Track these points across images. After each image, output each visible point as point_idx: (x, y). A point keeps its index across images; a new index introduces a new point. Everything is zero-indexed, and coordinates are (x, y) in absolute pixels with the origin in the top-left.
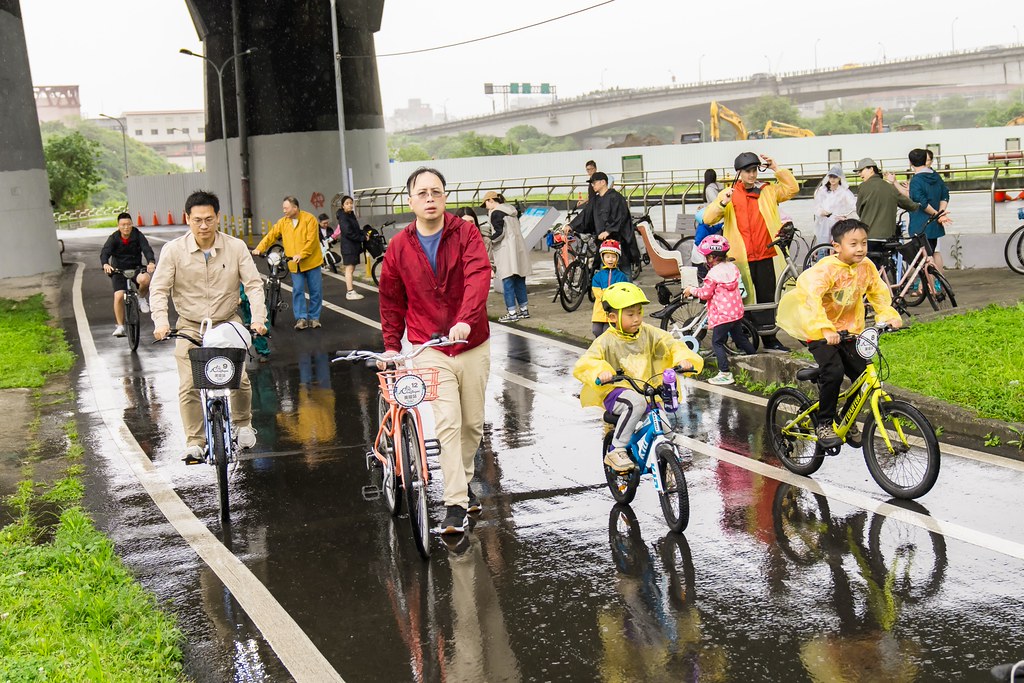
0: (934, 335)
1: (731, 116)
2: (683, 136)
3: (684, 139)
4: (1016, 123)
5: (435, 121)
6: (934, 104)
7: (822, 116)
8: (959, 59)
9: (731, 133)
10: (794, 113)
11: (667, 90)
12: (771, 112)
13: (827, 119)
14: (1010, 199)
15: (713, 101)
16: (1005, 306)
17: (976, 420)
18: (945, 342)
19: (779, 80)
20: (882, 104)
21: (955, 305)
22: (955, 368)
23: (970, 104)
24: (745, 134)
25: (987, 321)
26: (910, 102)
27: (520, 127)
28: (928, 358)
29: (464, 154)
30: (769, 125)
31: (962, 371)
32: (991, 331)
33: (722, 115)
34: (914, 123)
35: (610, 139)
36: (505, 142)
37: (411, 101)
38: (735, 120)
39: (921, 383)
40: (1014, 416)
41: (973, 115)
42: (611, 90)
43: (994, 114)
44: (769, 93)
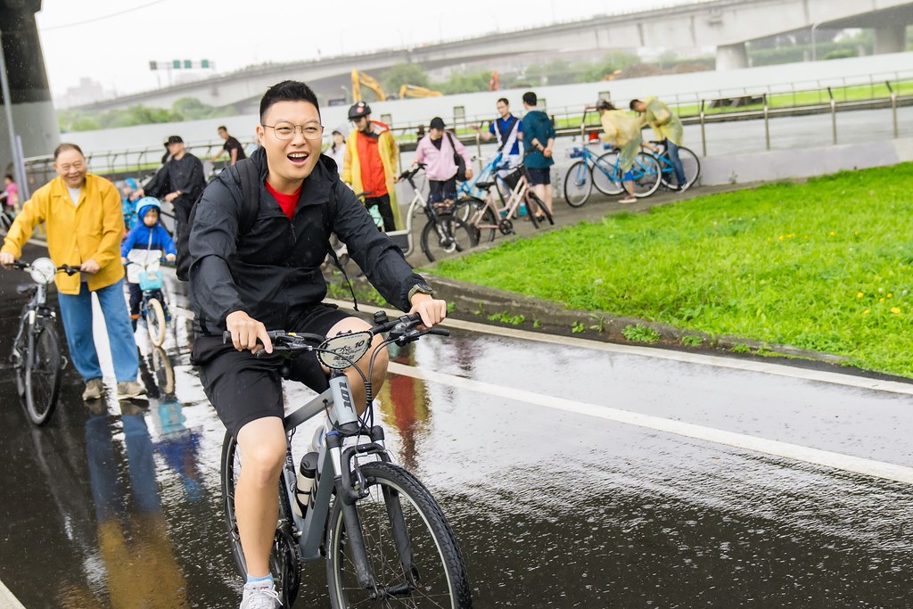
0: (535, 248)
1: (370, 82)
2: (329, 100)
3: (332, 103)
4: (608, 79)
5: (106, 97)
6: (542, 67)
7: (448, 80)
8: (559, 28)
9: (371, 96)
10: (425, 78)
11: (314, 62)
12: (405, 78)
13: (453, 82)
16: (593, 222)
17: (565, 312)
18: (543, 253)
19: (410, 50)
20: (499, 68)
21: (552, 223)
22: (550, 273)
23: (571, 66)
24: (383, 95)
25: (579, 235)
26: (522, 66)
27: (184, 99)
28: (529, 266)
30: (403, 89)
31: (556, 275)
32: (581, 242)
33: (363, 82)
34: (525, 83)
36: (170, 113)
37: (83, 80)
38: (374, 85)
39: (522, 287)
40: (597, 308)
41: (574, 74)
42: (265, 64)
43: (590, 73)
44: (402, 61)
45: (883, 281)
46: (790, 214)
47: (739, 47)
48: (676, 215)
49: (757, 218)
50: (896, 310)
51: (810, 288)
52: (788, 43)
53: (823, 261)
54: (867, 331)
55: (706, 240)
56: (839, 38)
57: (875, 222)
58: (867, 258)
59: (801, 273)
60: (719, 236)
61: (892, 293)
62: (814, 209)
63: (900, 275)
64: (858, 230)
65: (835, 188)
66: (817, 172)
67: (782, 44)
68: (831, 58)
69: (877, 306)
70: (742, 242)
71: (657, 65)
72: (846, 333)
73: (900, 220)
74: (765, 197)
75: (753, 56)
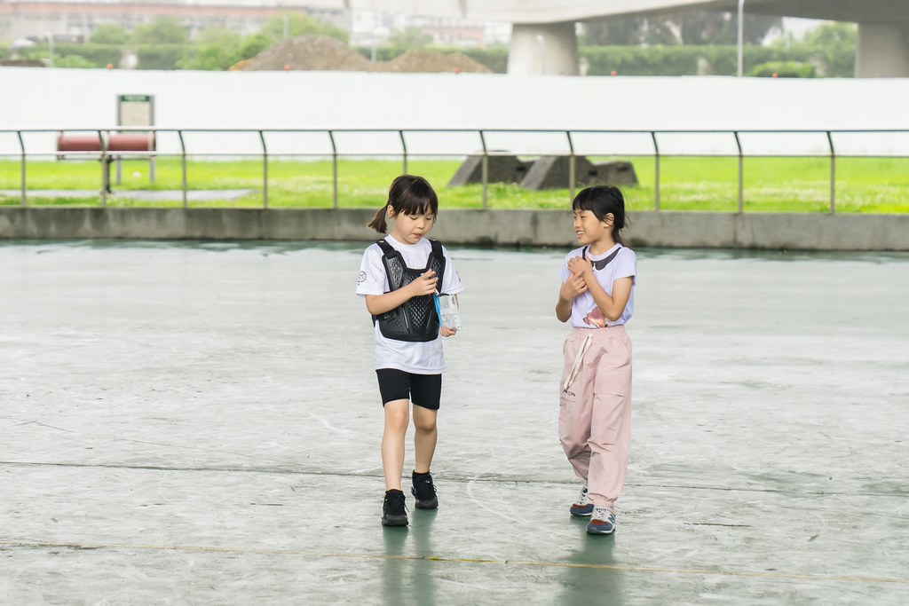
47: (562, 30)
52: (666, 38)
67: (653, 39)
75: (590, 58)
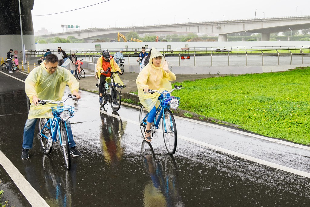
1: (123, 36)
2: (111, 40)
3: (111, 41)
4: (188, 41)
5: (49, 34)
6: (170, 36)
7: (144, 37)
8: (176, 25)
9: (123, 40)
10: (138, 36)
11: (108, 29)
12: (132, 35)
13: (146, 38)
14: (185, 59)
15: (118, 32)
19: (134, 28)
20: (159, 35)
23: (178, 36)
24: (126, 41)
26: (165, 35)
27: (71, 36)
29: (56, 42)
30: (132, 39)
33: (120, 36)
34: (166, 40)
35: (93, 40)
36: (66, 40)
37: (42, 28)
38: (124, 37)
41: (179, 39)
42: (94, 28)
43: (183, 39)
44: (132, 31)
45: (253, 106)
46: (232, 85)
47: (225, 35)
48: (202, 82)
49: (223, 85)
50: (255, 114)
51: (234, 106)
52: (238, 35)
53: (238, 99)
54: (247, 119)
55: (209, 90)
56: (252, 35)
57: (253, 89)
58: (250, 99)
59: (232, 102)
60: (212, 89)
61: (254, 109)
62: (238, 84)
63: (257, 105)
64: (249, 91)
65: (245, 78)
66: (241, 73)
67: (237, 35)
68: (249, 40)
69: (250, 113)
70: (218, 92)
71: (202, 38)
72: (241, 119)
73: (260, 89)
74: (226, 79)
75: (228, 38)
